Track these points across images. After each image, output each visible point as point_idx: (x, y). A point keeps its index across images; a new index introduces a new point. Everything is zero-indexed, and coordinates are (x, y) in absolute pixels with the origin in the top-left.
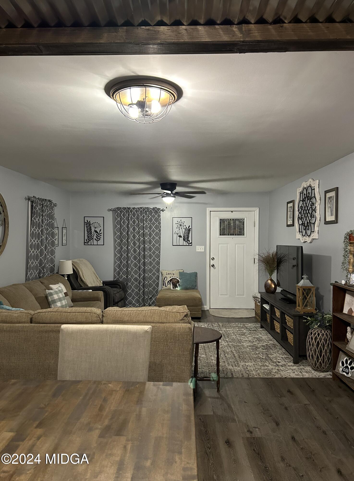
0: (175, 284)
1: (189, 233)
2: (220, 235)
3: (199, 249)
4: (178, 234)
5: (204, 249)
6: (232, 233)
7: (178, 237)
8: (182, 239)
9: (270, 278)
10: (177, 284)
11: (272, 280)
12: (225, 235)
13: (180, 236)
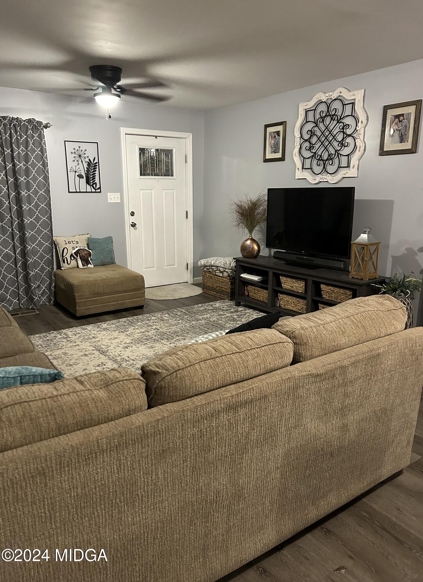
0: (86, 258)
1: (96, 171)
2: (141, 175)
3: (113, 198)
4: (76, 172)
5: (119, 198)
6: (157, 172)
7: (77, 179)
8: (84, 181)
9: (250, 237)
10: (89, 258)
11: (253, 240)
12: (146, 175)
13: (80, 176)
